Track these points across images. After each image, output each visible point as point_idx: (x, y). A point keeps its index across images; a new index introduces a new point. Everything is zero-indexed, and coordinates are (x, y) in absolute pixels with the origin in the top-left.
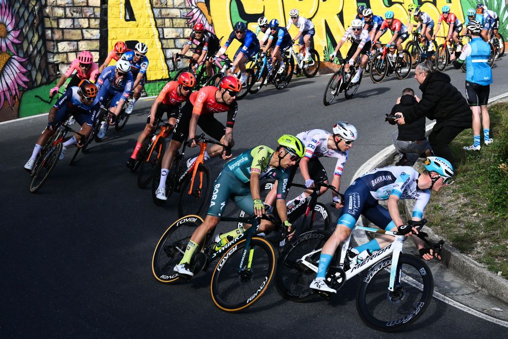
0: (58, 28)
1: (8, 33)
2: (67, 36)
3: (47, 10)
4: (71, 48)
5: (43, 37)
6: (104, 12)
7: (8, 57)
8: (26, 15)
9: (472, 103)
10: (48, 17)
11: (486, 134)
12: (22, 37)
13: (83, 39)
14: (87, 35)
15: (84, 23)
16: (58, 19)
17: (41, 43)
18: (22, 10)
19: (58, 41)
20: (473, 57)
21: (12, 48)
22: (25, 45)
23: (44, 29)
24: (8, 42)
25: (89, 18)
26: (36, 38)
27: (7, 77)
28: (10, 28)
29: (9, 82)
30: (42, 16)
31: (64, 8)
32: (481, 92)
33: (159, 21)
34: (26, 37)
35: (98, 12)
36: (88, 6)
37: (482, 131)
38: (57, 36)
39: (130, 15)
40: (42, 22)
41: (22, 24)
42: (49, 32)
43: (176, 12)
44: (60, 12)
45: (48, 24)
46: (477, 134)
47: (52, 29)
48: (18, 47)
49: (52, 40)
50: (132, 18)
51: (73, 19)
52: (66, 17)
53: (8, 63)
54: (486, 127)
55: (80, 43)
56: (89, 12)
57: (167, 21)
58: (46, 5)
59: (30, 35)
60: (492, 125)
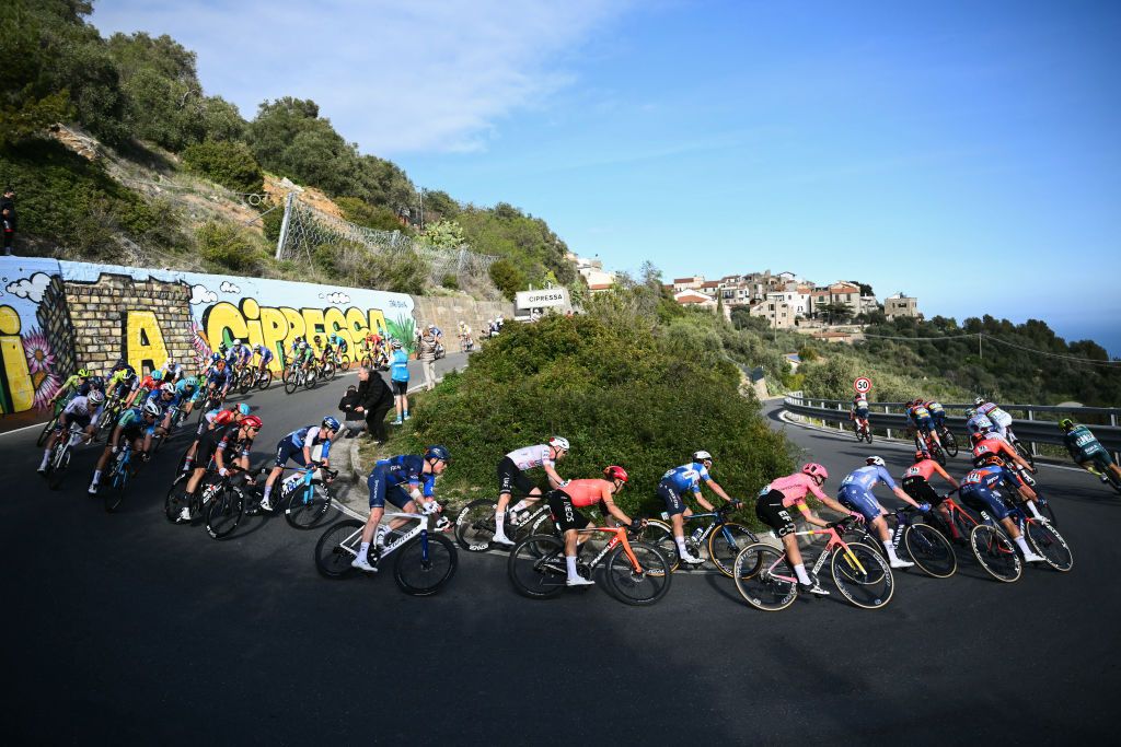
0: (87, 352)
1: (45, 357)
2: (94, 358)
3: (78, 339)
4: (98, 366)
5: (74, 359)
6: (125, 340)
7: (44, 375)
8: (60, 343)
9: (396, 393)
10: (78, 344)
11: (406, 413)
12: (56, 359)
13: (107, 360)
14: (111, 356)
15: (109, 348)
16: (86, 346)
17: (72, 363)
18: (56, 341)
19: (87, 362)
20: (396, 363)
21: (48, 369)
22: (59, 366)
23: (75, 353)
24: (45, 364)
25: (112, 344)
26: (68, 360)
27: (43, 390)
28: (46, 353)
29: (45, 393)
30: (73, 344)
31: (92, 337)
32: (402, 386)
33: (168, 345)
34: (60, 359)
35: (119, 340)
36: (111, 335)
37: (403, 412)
38: (86, 358)
39: (145, 340)
40: (73, 348)
41: (56, 350)
42: (79, 356)
43: (181, 338)
44: (88, 340)
45: (78, 349)
46: (399, 413)
47: (81, 353)
48: (53, 367)
49: (82, 361)
50: (147, 343)
51: (99, 345)
52: (93, 344)
53: (45, 379)
54: (406, 409)
55: (105, 363)
56: (112, 340)
57: (175, 345)
58: (76, 336)
59: (63, 358)
60: (409, 407)
